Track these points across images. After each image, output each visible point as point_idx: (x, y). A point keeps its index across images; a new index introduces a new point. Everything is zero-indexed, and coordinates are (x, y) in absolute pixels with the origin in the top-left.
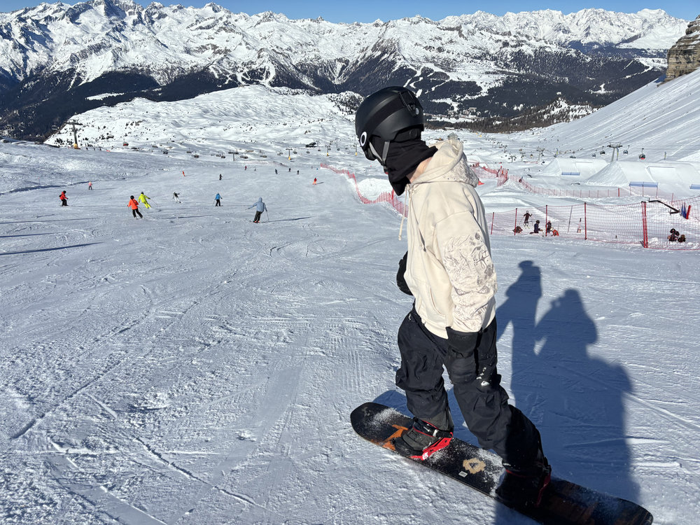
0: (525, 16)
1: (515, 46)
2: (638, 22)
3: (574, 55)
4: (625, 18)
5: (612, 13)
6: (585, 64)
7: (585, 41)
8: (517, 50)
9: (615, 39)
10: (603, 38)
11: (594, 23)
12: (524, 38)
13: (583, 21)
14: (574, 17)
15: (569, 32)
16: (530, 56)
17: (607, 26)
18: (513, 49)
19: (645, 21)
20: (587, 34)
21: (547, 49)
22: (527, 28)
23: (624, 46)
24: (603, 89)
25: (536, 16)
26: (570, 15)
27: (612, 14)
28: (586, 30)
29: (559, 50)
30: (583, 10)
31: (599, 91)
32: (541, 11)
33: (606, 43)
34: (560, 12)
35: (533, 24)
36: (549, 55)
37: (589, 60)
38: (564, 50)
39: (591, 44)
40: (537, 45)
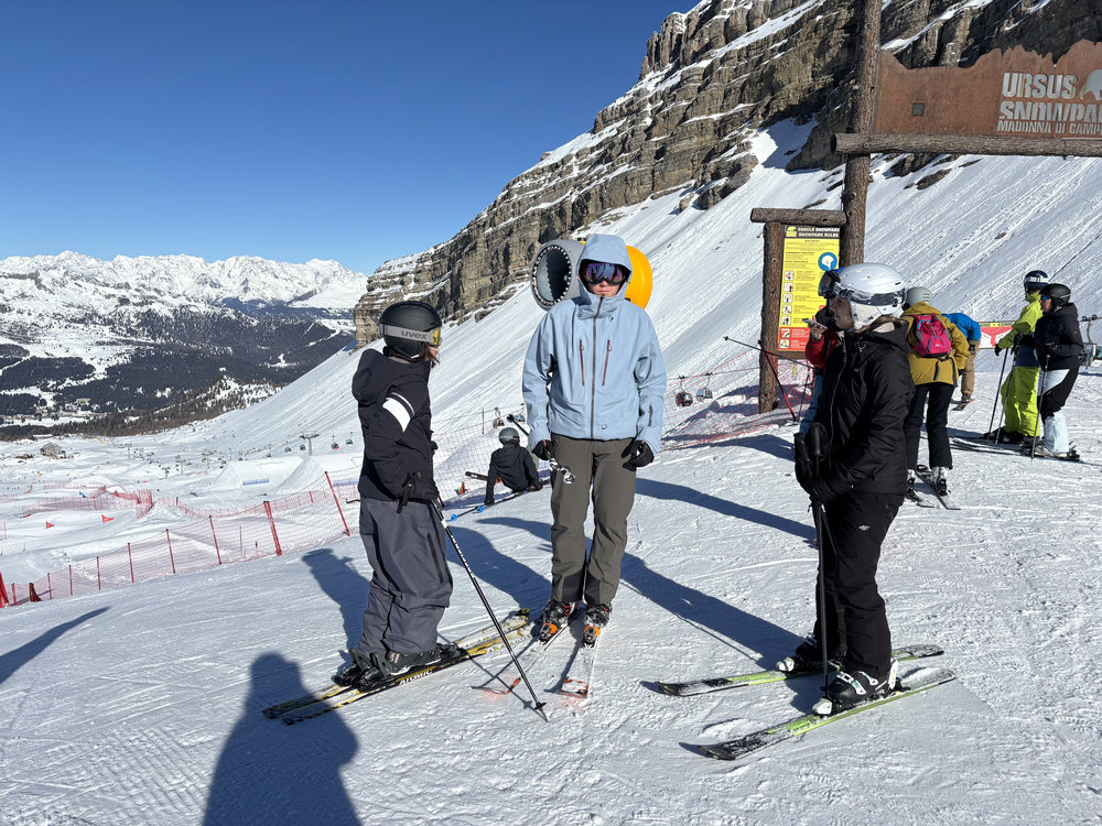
0: (148, 263)
1: (141, 304)
2: (310, 277)
3: (234, 317)
4: (292, 269)
5: (274, 262)
6: (251, 328)
7: (245, 298)
8: (145, 309)
9: (286, 296)
10: (269, 295)
11: (252, 274)
12: (153, 293)
13: (237, 272)
14: (223, 266)
15: (220, 286)
16: (168, 318)
17: (270, 279)
18: (138, 308)
19: (318, 274)
20: (246, 290)
21: (192, 309)
22: (154, 280)
23: (298, 305)
24: (283, 361)
25: (167, 263)
26: (216, 263)
27: (273, 264)
28: (243, 283)
29: (210, 310)
30: (233, 259)
31: (278, 365)
32: (172, 257)
33: (273, 300)
34: (201, 260)
35: (162, 274)
36: (196, 317)
37: (255, 323)
38: (218, 311)
39: (253, 303)
40: (177, 303)
